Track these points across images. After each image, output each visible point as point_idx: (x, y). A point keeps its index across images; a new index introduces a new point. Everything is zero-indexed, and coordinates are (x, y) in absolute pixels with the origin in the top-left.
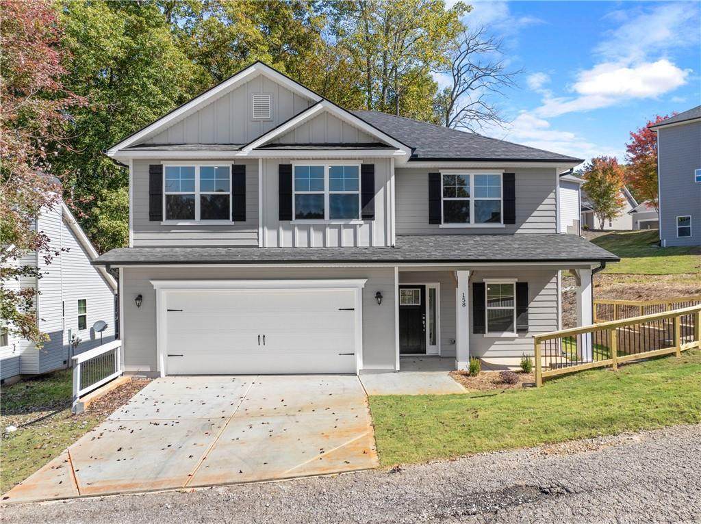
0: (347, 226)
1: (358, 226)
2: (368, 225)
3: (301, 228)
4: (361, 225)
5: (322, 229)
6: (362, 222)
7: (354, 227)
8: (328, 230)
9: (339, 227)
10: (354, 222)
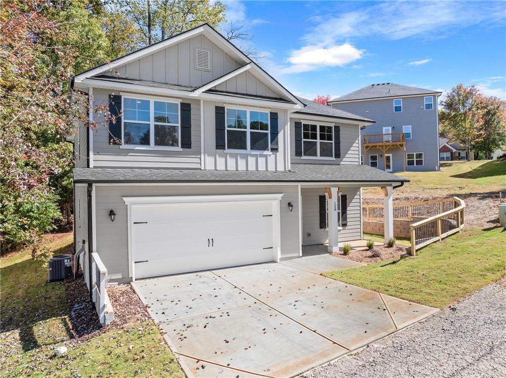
0: (262, 156)
1: (268, 156)
2: (274, 156)
3: (232, 156)
4: (270, 155)
5: (245, 157)
6: (271, 153)
7: (266, 156)
8: (249, 158)
9: (256, 156)
10: (266, 152)
